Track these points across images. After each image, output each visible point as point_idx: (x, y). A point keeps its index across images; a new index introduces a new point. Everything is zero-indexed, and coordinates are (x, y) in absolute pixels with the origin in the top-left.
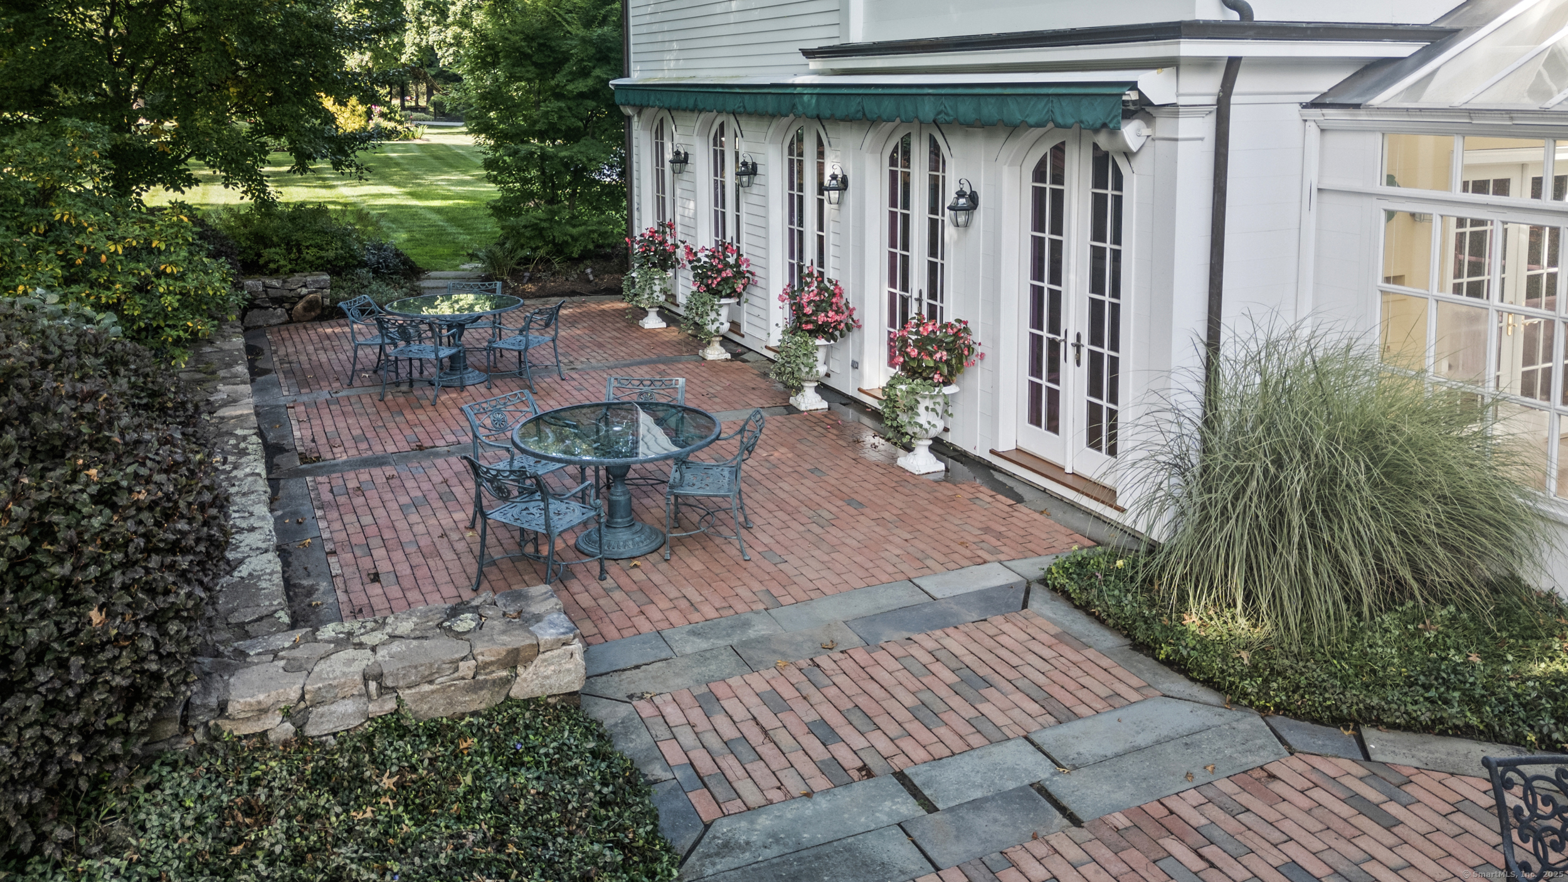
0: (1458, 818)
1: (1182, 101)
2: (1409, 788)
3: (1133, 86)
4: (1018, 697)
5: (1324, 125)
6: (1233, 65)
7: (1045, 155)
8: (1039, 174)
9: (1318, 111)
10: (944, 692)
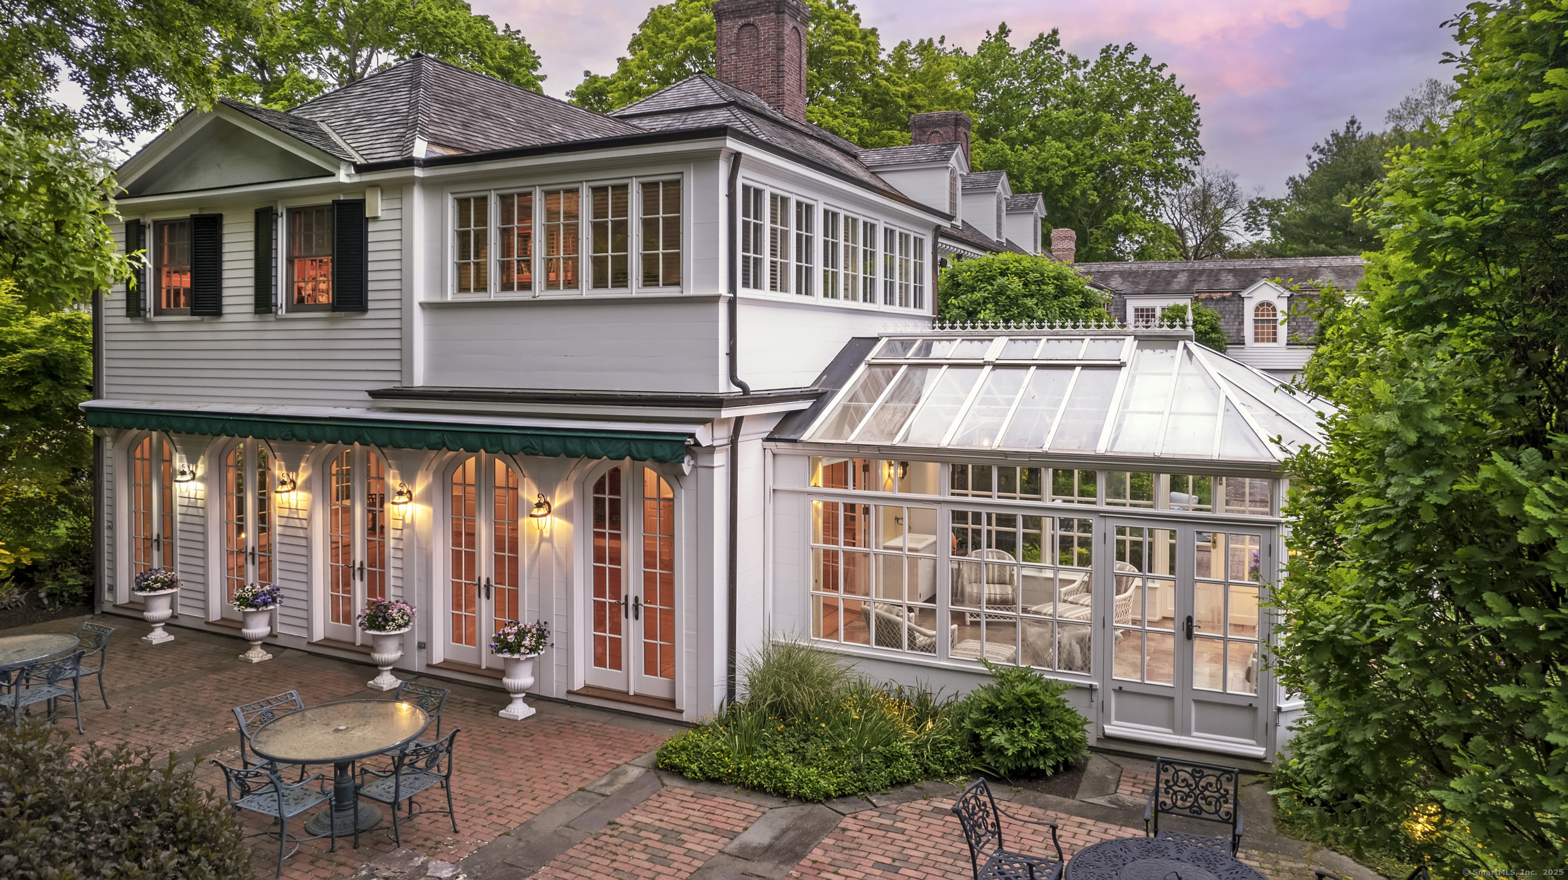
0: (924, 819)
1: (716, 443)
2: (899, 813)
3: (692, 435)
4: (700, 834)
5: (776, 451)
6: (739, 421)
7: (604, 477)
8: (599, 487)
9: (773, 444)
10: (658, 845)
